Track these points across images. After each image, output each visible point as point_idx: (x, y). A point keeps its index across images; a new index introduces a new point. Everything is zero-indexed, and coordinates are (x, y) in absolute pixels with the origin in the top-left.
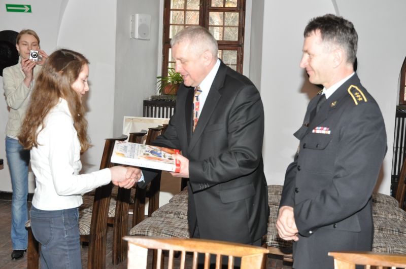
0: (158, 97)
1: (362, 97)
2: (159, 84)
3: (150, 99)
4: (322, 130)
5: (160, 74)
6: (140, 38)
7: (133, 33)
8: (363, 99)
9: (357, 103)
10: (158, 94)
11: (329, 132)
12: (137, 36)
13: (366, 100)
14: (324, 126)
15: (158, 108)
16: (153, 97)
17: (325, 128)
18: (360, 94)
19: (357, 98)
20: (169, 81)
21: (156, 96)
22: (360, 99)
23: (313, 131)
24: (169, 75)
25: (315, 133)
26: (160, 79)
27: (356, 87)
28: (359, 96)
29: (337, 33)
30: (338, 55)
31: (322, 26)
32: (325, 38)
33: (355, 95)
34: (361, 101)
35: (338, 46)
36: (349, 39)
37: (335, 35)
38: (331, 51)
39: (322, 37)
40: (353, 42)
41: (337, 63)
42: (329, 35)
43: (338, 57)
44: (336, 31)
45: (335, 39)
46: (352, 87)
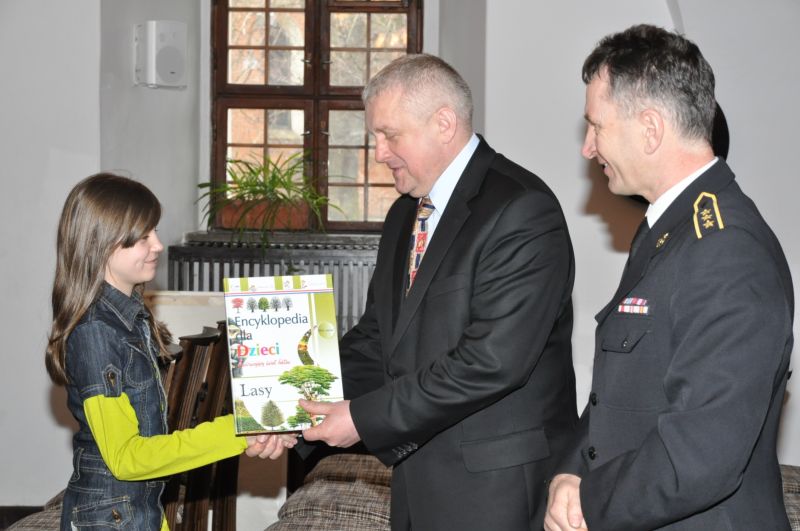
0: (204, 236)
1: (714, 218)
2: (205, 202)
3: (184, 241)
4: (634, 304)
5: (205, 176)
6: (162, 83)
7: (142, 70)
8: (716, 224)
9: (699, 236)
10: (204, 227)
11: (645, 310)
12: (153, 78)
13: (721, 226)
14: (638, 297)
15: (206, 266)
16: (190, 236)
17: (640, 301)
18: (713, 212)
19: (701, 223)
20: (230, 195)
21: (199, 235)
22: (709, 224)
23: (620, 309)
24: (229, 178)
25: (623, 313)
26: (207, 190)
27: (713, 197)
28: (710, 217)
29: (645, 70)
30: (652, 123)
31: (613, 55)
32: (618, 84)
33: (700, 216)
34: (710, 227)
35: (648, 101)
36: (678, 81)
37: (640, 74)
38: (634, 113)
39: (612, 83)
40: (693, 89)
41: (653, 142)
42: (626, 77)
43: (652, 127)
44: (643, 66)
45: (639, 85)
46: (704, 197)
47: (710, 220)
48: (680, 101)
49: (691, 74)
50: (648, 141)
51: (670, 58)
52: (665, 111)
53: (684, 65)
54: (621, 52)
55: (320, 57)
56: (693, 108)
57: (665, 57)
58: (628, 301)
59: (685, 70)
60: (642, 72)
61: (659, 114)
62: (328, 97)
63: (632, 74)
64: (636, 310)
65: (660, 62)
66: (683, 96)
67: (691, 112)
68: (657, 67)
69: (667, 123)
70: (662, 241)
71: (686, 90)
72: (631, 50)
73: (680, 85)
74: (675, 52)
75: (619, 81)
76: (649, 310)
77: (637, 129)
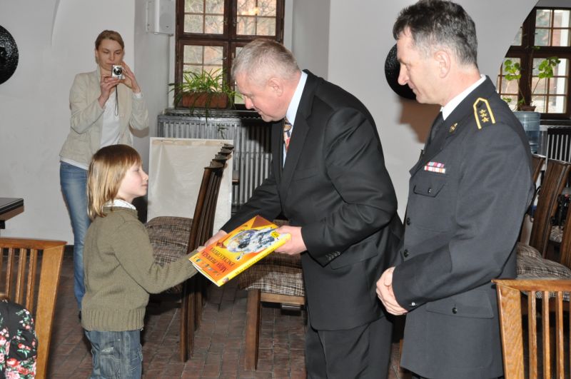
1: (488, 116)
2: (172, 94)
4: (436, 167)
5: (172, 80)
8: (490, 120)
9: (480, 127)
10: (171, 105)
11: (443, 171)
13: (494, 122)
14: (438, 162)
16: (166, 110)
17: (439, 165)
18: (487, 112)
19: (481, 119)
20: (186, 90)
21: (169, 110)
22: (486, 120)
23: (426, 168)
24: (184, 81)
25: (427, 171)
26: (173, 87)
27: (486, 101)
28: (485, 115)
29: (434, 27)
30: (442, 59)
31: (412, 19)
32: (418, 38)
33: (479, 114)
34: (486, 122)
35: (439, 46)
36: (455, 30)
37: (431, 30)
38: (431, 54)
39: (414, 38)
40: (464, 33)
41: (445, 70)
42: (423, 33)
43: (443, 61)
44: (432, 24)
45: (431, 36)
46: (480, 101)
47: (486, 117)
48: (458, 43)
49: (462, 25)
50: (442, 70)
51: (448, 17)
52: (449, 50)
53: (456, 19)
54: (417, 17)
55: (232, 20)
56: (466, 46)
57: (445, 17)
58: (431, 164)
59: (458, 23)
60: (432, 28)
61: (446, 52)
62: (236, 41)
63: (425, 31)
64: (437, 170)
65: (442, 20)
66: (459, 39)
67: (465, 49)
68: (441, 24)
69: (452, 58)
70: (453, 128)
71: (460, 35)
72: (422, 16)
73: (456, 32)
74: (450, 13)
75: (419, 35)
76: (446, 171)
77: (435, 64)
